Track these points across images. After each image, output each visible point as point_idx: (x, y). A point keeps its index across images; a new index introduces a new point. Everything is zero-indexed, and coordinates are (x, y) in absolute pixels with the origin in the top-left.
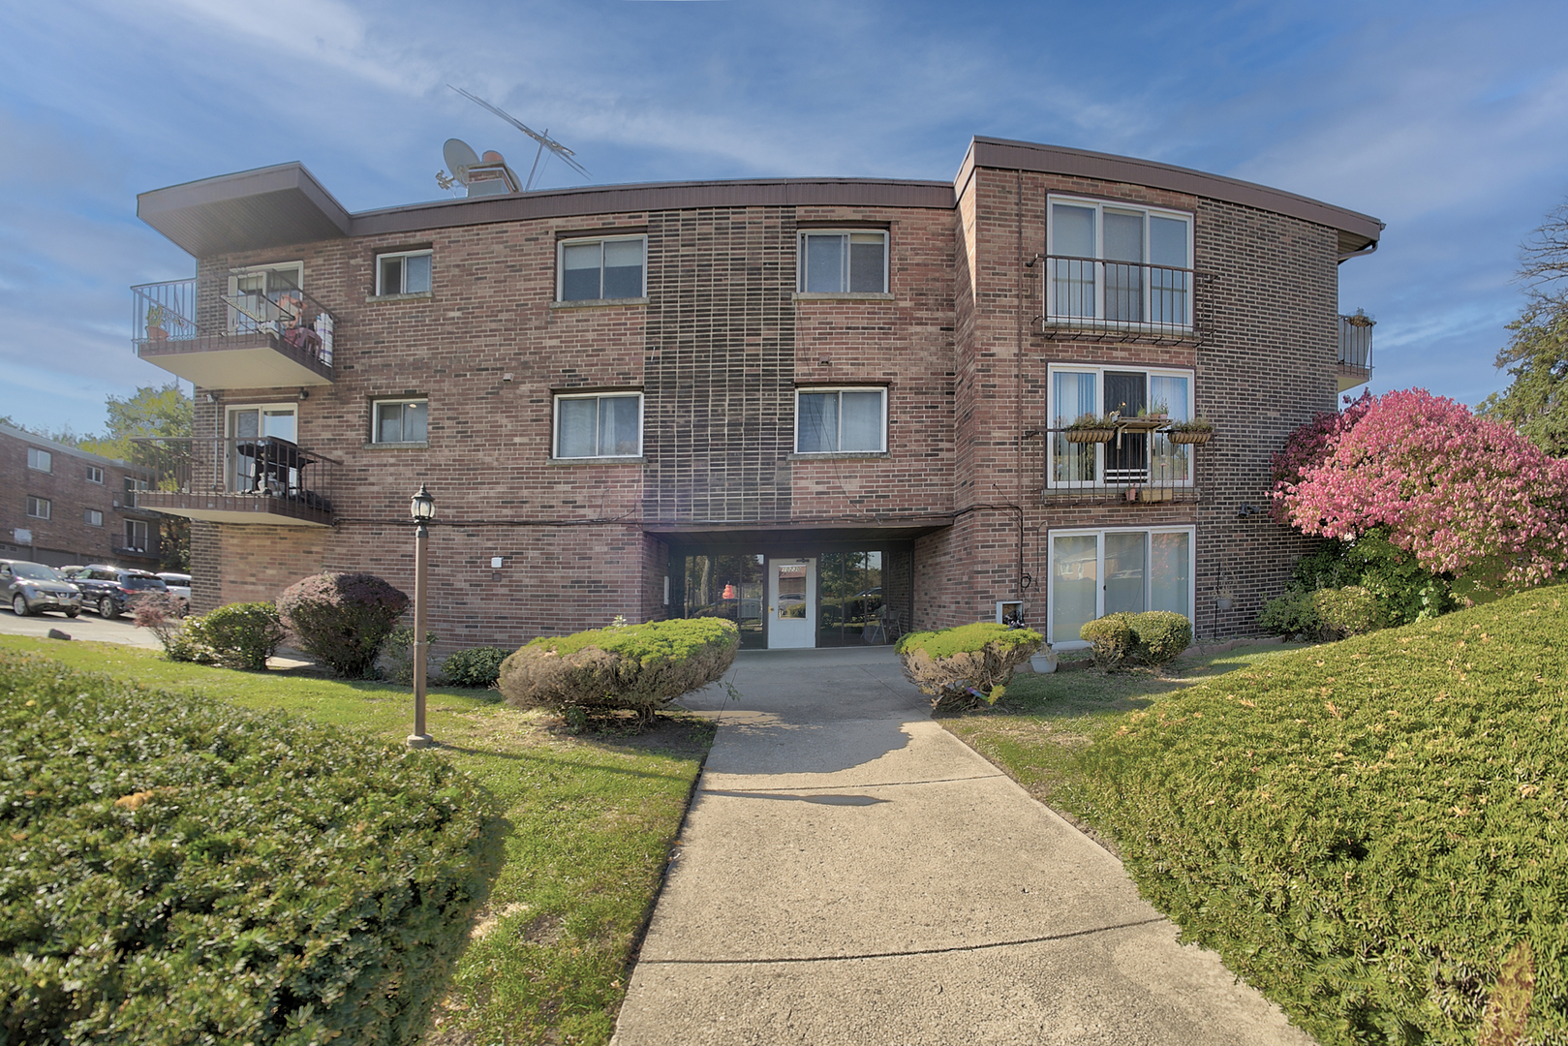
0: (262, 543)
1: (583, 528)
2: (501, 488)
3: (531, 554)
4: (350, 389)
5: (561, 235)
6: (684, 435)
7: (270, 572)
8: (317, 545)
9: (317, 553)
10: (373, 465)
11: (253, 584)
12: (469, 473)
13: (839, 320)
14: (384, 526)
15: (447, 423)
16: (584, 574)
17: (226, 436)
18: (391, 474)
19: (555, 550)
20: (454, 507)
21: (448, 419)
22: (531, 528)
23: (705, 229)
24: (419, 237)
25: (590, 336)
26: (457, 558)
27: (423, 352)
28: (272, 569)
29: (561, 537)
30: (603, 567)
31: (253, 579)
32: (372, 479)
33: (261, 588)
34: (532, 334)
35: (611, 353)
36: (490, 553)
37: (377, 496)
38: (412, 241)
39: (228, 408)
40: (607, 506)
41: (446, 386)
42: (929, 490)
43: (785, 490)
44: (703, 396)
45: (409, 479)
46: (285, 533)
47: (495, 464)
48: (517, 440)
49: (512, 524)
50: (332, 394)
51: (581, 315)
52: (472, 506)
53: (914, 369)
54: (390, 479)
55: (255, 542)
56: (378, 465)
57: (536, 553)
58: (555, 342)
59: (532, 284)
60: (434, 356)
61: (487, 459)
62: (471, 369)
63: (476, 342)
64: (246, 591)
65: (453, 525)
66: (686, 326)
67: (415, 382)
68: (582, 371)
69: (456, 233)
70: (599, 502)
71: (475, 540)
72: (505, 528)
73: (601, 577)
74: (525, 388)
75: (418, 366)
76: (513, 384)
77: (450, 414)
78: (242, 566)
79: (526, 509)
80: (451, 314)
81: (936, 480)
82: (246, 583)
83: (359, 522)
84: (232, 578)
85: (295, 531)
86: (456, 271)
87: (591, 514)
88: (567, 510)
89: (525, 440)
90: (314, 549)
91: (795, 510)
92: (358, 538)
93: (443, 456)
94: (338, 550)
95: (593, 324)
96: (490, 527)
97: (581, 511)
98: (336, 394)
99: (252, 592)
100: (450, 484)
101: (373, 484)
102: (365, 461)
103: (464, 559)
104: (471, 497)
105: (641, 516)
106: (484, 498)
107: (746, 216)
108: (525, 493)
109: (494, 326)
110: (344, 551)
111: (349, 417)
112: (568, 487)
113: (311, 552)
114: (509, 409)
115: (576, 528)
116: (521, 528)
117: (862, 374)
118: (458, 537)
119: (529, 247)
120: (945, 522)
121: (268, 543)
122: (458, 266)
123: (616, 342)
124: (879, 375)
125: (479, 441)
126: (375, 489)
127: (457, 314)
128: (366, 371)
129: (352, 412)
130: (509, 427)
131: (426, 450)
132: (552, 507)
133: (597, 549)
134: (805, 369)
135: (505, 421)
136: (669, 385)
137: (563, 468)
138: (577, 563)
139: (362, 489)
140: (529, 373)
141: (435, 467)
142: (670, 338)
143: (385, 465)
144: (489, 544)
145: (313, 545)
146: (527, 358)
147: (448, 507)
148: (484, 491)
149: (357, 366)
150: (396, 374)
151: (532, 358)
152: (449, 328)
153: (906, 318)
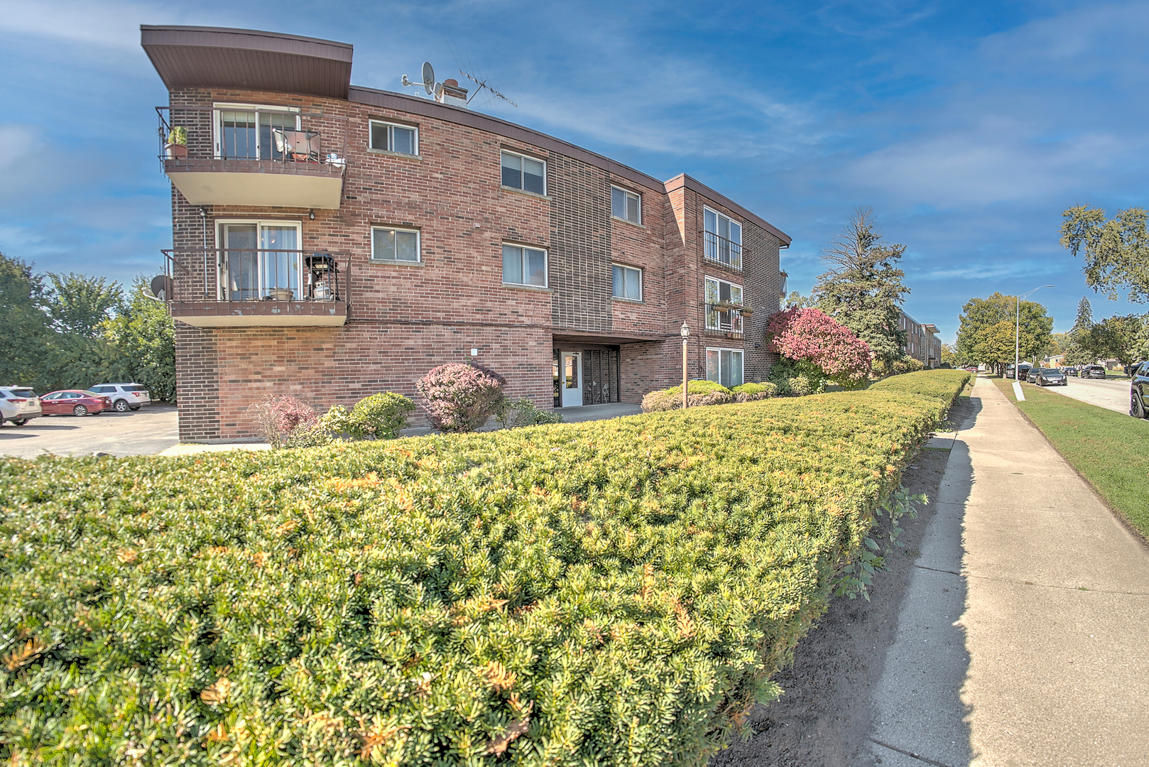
0: (266, 343)
1: (523, 329)
2: (475, 300)
3: (495, 346)
4: (354, 214)
5: (503, 146)
6: (569, 278)
7: (277, 369)
8: (327, 342)
9: (327, 349)
10: (378, 277)
11: (259, 381)
12: (453, 288)
13: (627, 233)
14: (389, 325)
15: (437, 250)
16: (524, 359)
17: (217, 247)
18: (394, 285)
19: (509, 343)
20: (443, 312)
21: (437, 247)
22: (494, 328)
23: (575, 170)
24: (408, 117)
25: (523, 211)
26: (447, 349)
27: (415, 197)
28: (279, 365)
29: (511, 336)
30: (535, 355)
31: (259, 377)
32: (377, 288)
33: (269, 384)
34: (490, 201)
35: (534, 224)
36: (468, 346)
37: (383, 301)
38: (403, 118)
39: (218, 222)
40: (535, 317)
41: (435, 223)
42: (658, 323)
43: (610, 315)
44: (576, 258)
45: (409, 289)
46: (293, 333)
47: (470, 283)
48: (484, 268)
49: (483, 325)
50: (337, 217)
51: (517, 197)
52: (457, 312)
53: (652, 264)
54: (393, 289)
55: (259, 343)
56: (382, 277)
57: (498, 346)
58: (503, 210)
59: (489, 170)
60: (424, 202)
61: (465, 279)
62: (452, 216)
63: (454, 198)
64: (250, 389)
65: (444, 325)
66: (568, 219)
67: (410, 217)
68: (519, 231)
69: (437, 123)
70: (531, 313)
71: (459, 336)
72: (478, 327)
73: (533, 361)
74: (487, 235)
75: (412, 206)
76: (480, 231)
77: (439, 244)
78: (244, 366)
79: (490, 316)
80: (436, 175)
81: (660, 318)
82: (250, 381)
83: (367, 322)
84: (233, 378)
85: (303, 331)
86: (438, 148)
87: (527, 321)
88: (513, 317)
89: (489, 269)
90: (324, 346)
91: (614, 327)
92: (367, 335)
93: (435, 274)
94: (349, 345)
95: (524, 204)
96: (468, 327)
97: (521, 319)
98: (341, 217)
99: (258, 388)
100: (440, 294)
101: (379, 291)
102: (371, 273)
103: (452, 349)
104: (455, 305)
105: (550, 324)
106: (464, 306)
107: (591, 169)
108: (489, 304)
109: (466, 190)
110: (354, 346)
111: (355, 237)
112: (514, 303)
113: (323, 349)
114: (478, 247)
115: (519, 329)
116: (488, 328)
117: (635, 261)
118: (447, 333)
119: (486, 147)
120: (663, 339)
121: (274, 343)
122: (439, 144)
123: (536, 218)
124: (641, 264)
125: (460, 266)
126: (380, 295)
127: (441, 176)
128: (368, 203)
129: (357, 233)
130: (479, 259)
131: (422, 268)
132: (505, 315)
133: (531, 343)
134: (616, 254)
135: (475, 254)
136: (562, 249)
137: (511, 290)
138: (520, 352)
139: (369, 295)
140: (489, 226)
141: (427, 281)
142: (561, 222)
143: (389, 277)
144: (469, 339)
145: (323, 342)
146: (487, 215)
147: (439, 311)
148: (463, 301)
149: (359, 198)
150: (395, 209)
151: (490, 216)
152: (435, 184)
153: (649, 239)
